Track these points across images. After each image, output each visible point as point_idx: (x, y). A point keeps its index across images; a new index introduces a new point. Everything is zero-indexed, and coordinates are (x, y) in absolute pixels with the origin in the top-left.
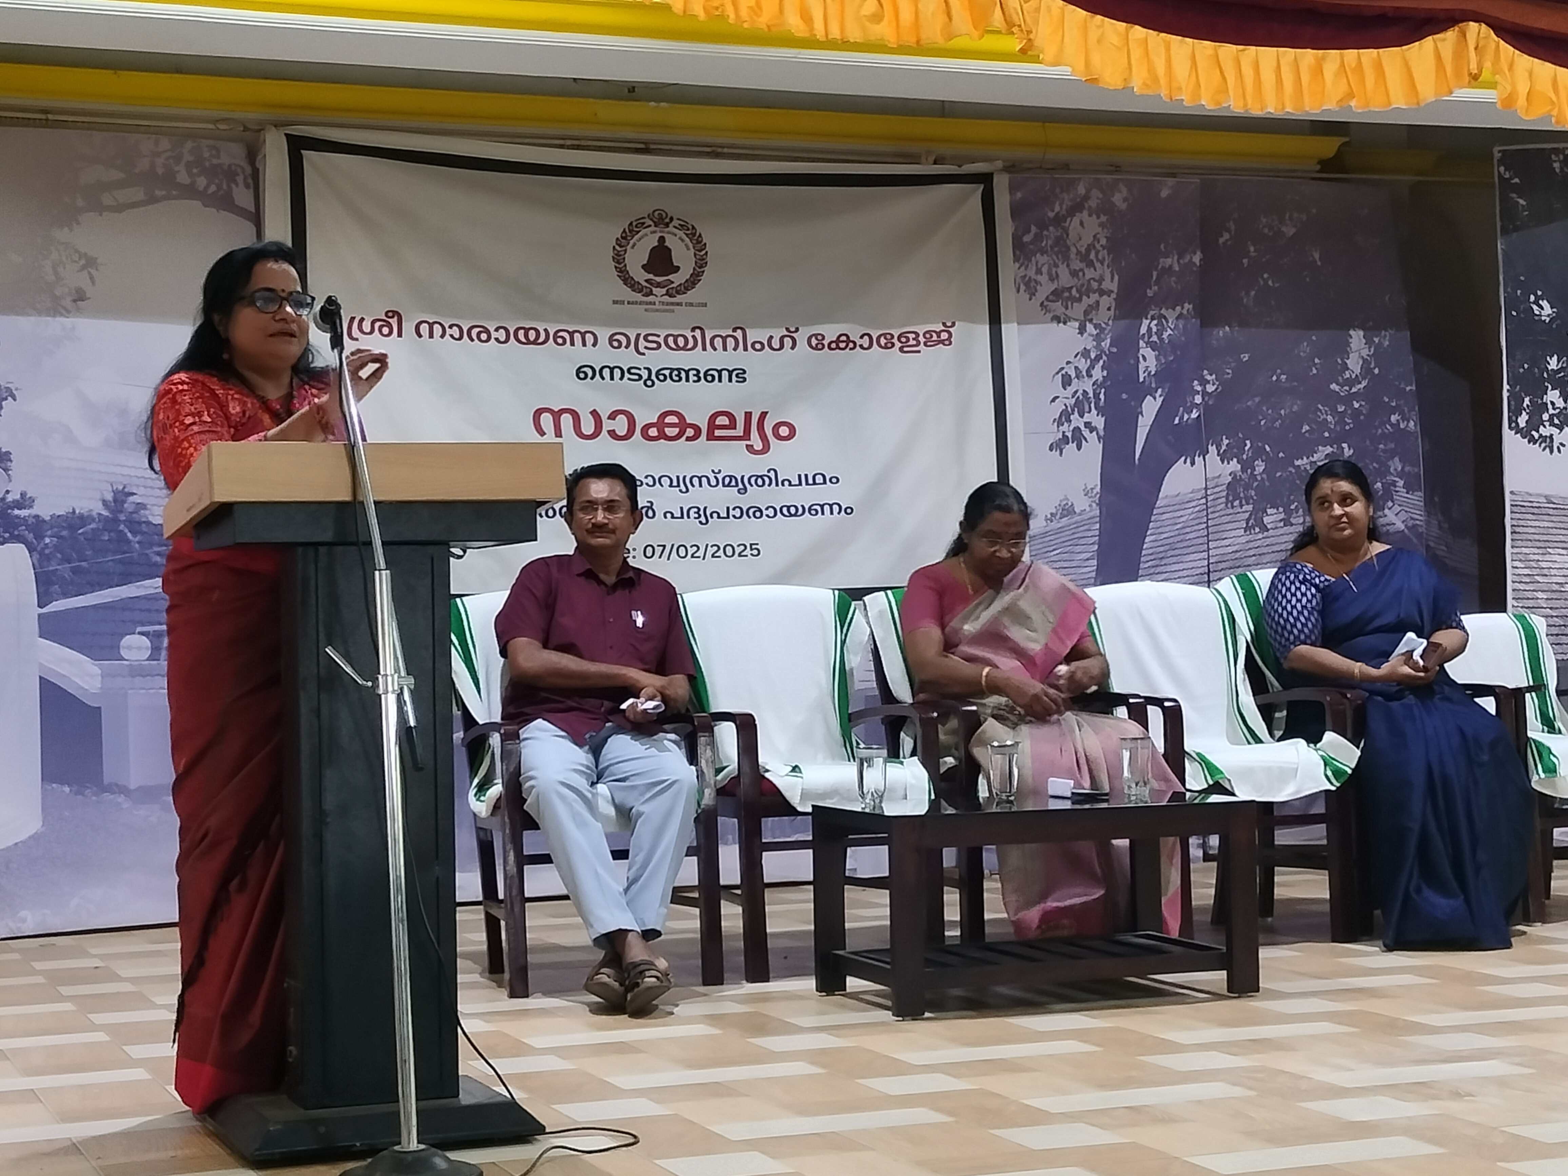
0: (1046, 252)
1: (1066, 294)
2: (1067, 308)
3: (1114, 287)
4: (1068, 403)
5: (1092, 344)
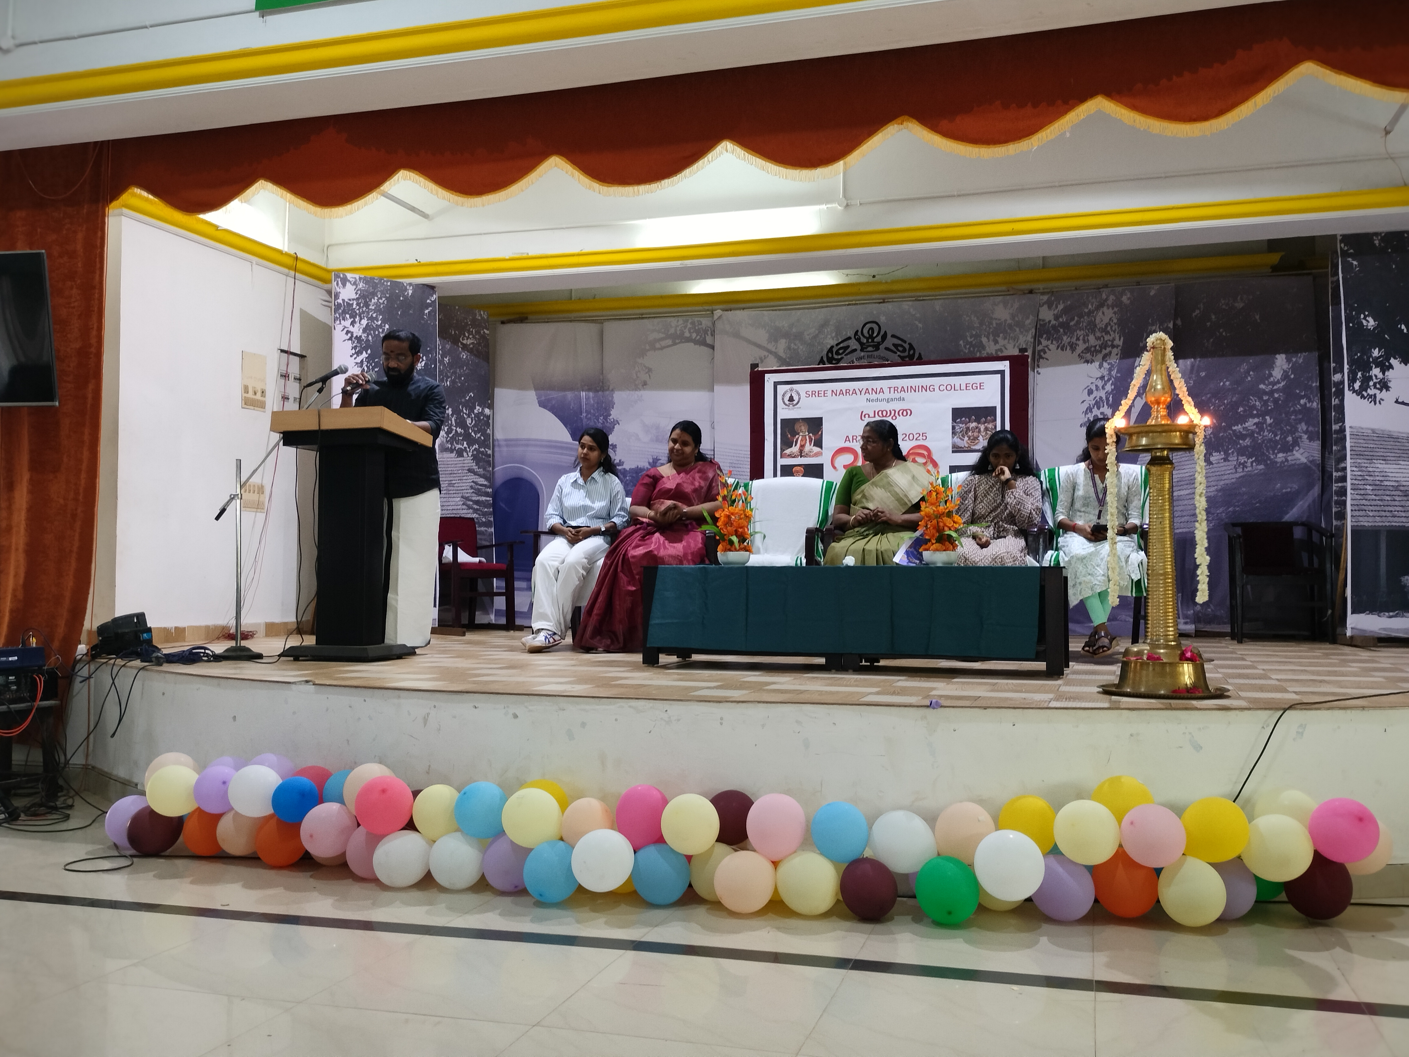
0: (1083, 330)
1: (1093, 349)
2: (1093, 356)
3: (1121, 343)
4: (1091, 403)
5: (1106, 373)
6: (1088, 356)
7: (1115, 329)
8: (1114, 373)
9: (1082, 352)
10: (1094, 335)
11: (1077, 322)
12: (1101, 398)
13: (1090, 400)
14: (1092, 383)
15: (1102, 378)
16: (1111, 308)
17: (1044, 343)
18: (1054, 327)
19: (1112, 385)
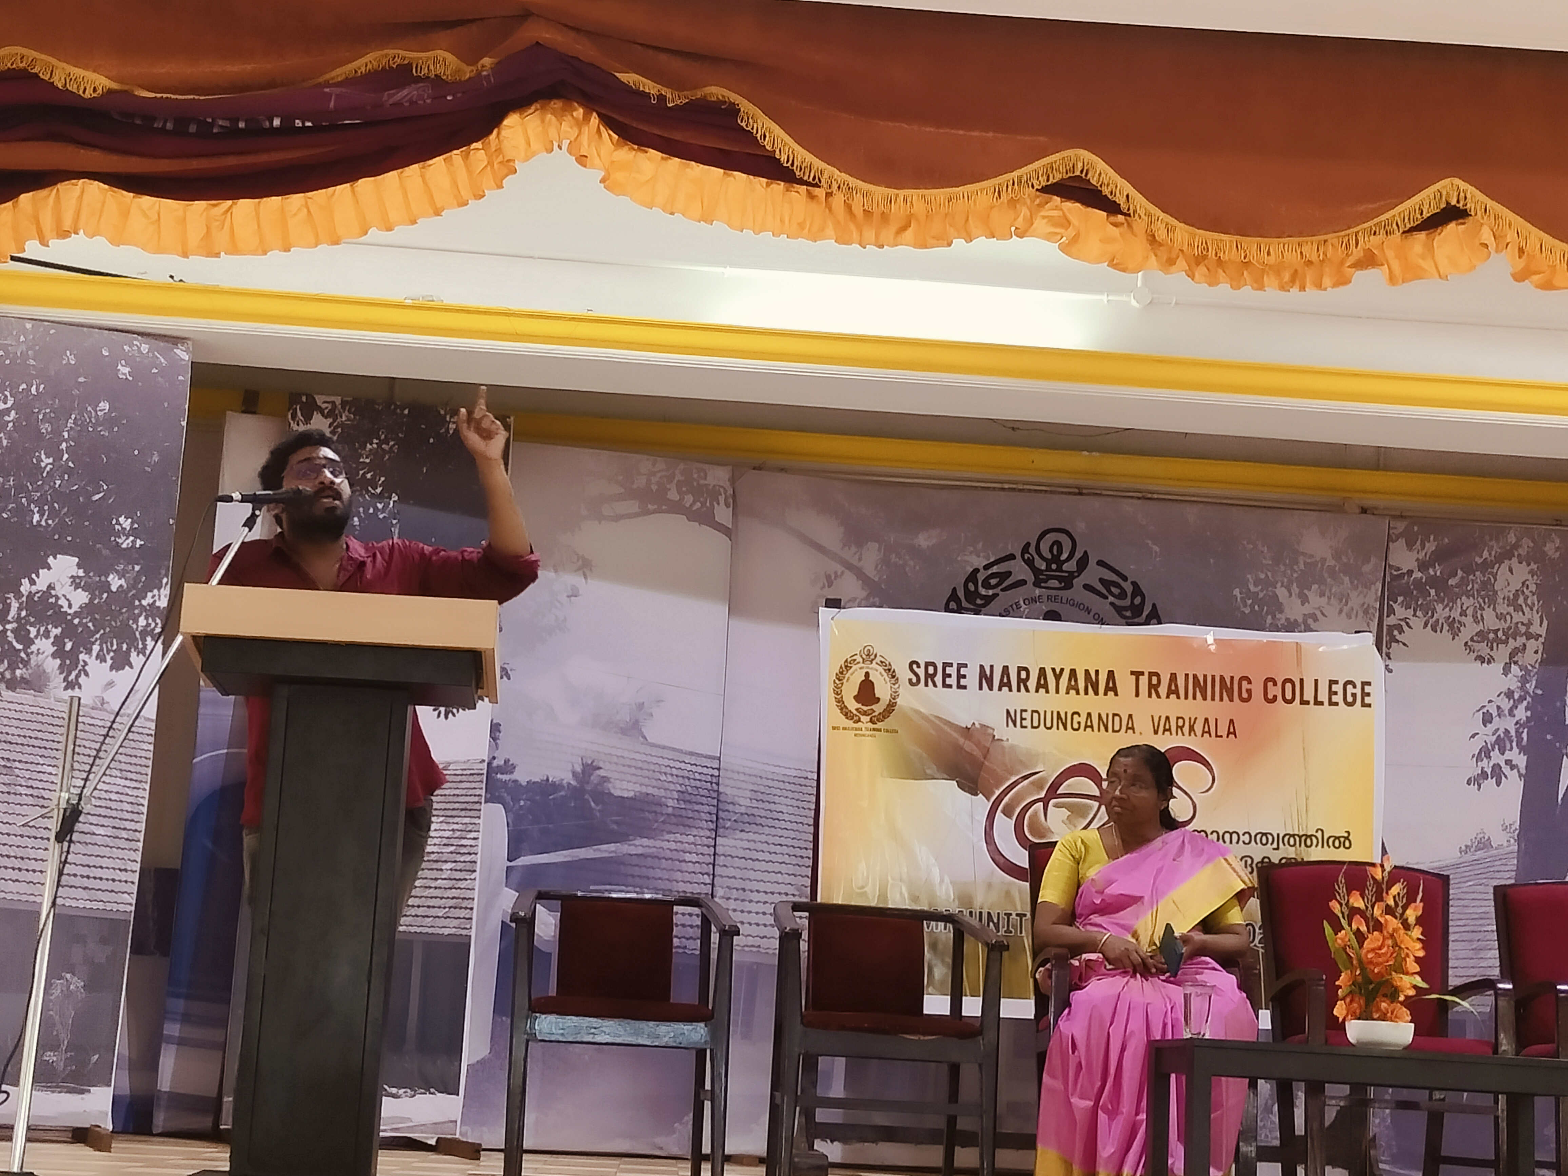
0: (1473, 596)
1: (1492, 636)
3: (1543, 631)
4: (1486, 738)
5: (1514, 685)
6: (1483, 649)
7: (1533, 604)
8: (1531, 687)
9: (1472, 639)
10: (1494, 609)
11: (1462, 578)
12: (1507, 731)
13: (1487, 734)
14: (1490, 701)
15: (1509, 694)
16: (1524, 563)
17: (1400, 611)
18: (1418, 583)
19: (1527, 709)
